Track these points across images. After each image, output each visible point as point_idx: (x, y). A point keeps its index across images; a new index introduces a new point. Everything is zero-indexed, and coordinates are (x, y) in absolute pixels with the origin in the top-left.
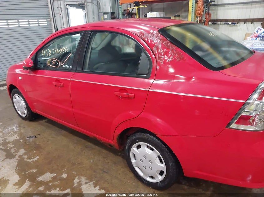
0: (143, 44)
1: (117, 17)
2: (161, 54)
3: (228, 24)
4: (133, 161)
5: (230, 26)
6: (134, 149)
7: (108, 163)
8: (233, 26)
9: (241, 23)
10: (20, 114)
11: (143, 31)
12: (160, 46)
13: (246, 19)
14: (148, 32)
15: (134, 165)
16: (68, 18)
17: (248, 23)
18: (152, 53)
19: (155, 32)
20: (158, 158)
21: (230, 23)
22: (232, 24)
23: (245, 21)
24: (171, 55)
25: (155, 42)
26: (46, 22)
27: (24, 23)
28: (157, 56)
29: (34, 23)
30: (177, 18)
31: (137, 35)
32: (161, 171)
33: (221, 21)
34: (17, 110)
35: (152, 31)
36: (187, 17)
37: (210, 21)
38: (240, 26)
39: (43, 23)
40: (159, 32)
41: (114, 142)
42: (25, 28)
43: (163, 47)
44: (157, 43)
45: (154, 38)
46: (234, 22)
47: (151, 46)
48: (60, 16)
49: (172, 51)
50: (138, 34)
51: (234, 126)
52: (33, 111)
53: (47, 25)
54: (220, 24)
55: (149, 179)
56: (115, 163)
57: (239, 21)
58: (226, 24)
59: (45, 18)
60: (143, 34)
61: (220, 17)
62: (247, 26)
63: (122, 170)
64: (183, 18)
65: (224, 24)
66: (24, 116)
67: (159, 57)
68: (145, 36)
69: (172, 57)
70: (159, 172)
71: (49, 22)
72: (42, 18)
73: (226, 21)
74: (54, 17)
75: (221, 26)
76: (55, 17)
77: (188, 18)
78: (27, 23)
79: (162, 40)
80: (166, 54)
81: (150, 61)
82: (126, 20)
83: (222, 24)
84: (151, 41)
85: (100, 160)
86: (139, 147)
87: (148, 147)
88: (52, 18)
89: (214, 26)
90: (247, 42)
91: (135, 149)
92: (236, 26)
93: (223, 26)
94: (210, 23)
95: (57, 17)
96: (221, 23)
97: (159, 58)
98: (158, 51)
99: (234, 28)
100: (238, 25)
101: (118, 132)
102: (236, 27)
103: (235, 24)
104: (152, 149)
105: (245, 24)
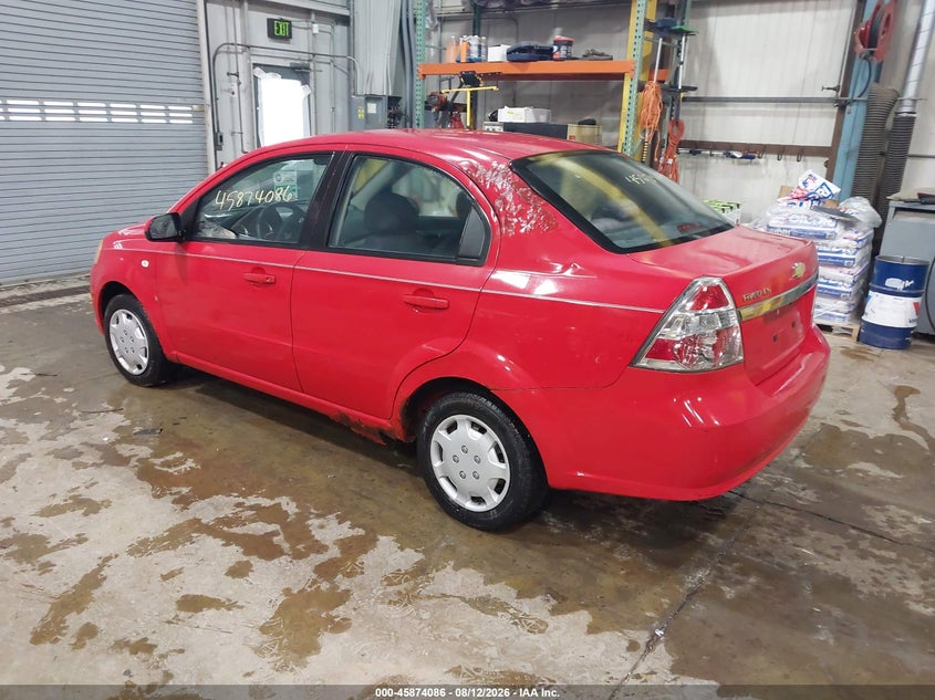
0: (474, 192)
1: (408, 111)
2: (511, 216)
3: (734, 157)
4: (436, 464)
5: (740, 164)
6: (440, 434)
7: (373, 480)
8: (747, 164)
9: (769, 156)
10: (126, 366)
11: (475, 162)
12: (510, 198)
13: (784, 147)
14: (487, 165)
15: (438, 473)
16: (257, 105)
17: (788, 157)
18: (492, 212)
19: (502, 166)
20: (493, 450)
21: (738, 155)
22: (744, 157)
23: (781, 151)
24: (531, 218)
25: (500, 187)
26: (190, 115)
27: (123, 114)
28: (503, 219)
29: (153, 115)
30: (587, 130)
31: (461, 169)
32: (500, 479)
33: (714, 146)
34: (117, 355)
35: (495, 164)
36: (616, 127)
37: (682, 144)
38: (766, 164)
39: (182, 116)
40: (510, 167)
41: (392, 424)
42: (126, 128)
43: (517, 200)
44: (503, 190)
45: (500, 178)
46: (751, 152)
47: (492, 194)
48: (232, 101)
49: (535, 208)
50: (465, 169)
51: (644, 363)
52: (168, 356)
53: (191, 122)
54: (712, 155)
55: (470, 506)
56: (390, 482)
57: (764, 149)
58: (730, 156)
59: (188, 101)
60: (476, 170)
61: (713, 137)
62: (785, 165)
63: (406, 494)
64: (604, 130)
65: (722, 158)
66: (136, 371)
67: (506, 220)
68: (478, 173)
69: (533, 222)
70: (495, 483)
71: (199, 116)
72: (179, 100)
73: (727, 149)
74: (214, 99)
75: (713, 161)
76: (217, 99)
77: (619, 131)
78: (134, 113)
79: (516, 186)
80: (522, 214)
81: (487, 229)
82: (433, 134)
83: (717, 156)
84: (493, 185)
85: (350, 475)
86: (452, 428)
87: (473, 425)
88: (209, 102)
89: (693, 159)
90: (774, 210)
91: (443, 433)
92: (757, 164)
93: (720, 161)
94: (682, 150)
95: (224, 100)
96: (715, 153)
97: (508, 223)
98: (504, 209)
99: (750, 169)
100: (762, 161)
101: (406, 393)
102: (755, 167)
103: (753, 158)
104: (482, 431)
105: (782, 161)
